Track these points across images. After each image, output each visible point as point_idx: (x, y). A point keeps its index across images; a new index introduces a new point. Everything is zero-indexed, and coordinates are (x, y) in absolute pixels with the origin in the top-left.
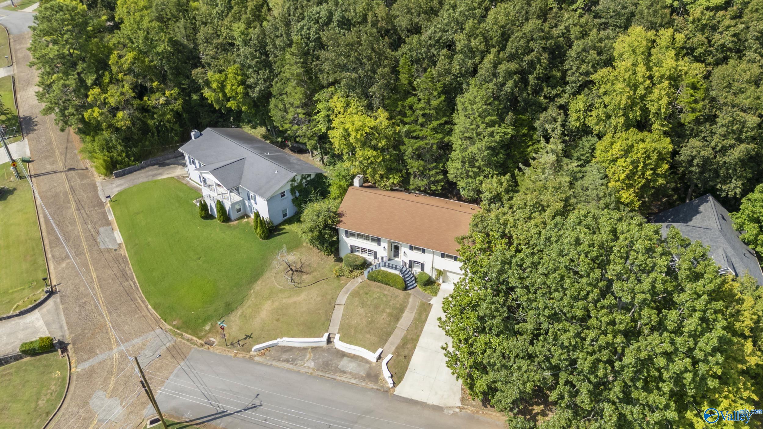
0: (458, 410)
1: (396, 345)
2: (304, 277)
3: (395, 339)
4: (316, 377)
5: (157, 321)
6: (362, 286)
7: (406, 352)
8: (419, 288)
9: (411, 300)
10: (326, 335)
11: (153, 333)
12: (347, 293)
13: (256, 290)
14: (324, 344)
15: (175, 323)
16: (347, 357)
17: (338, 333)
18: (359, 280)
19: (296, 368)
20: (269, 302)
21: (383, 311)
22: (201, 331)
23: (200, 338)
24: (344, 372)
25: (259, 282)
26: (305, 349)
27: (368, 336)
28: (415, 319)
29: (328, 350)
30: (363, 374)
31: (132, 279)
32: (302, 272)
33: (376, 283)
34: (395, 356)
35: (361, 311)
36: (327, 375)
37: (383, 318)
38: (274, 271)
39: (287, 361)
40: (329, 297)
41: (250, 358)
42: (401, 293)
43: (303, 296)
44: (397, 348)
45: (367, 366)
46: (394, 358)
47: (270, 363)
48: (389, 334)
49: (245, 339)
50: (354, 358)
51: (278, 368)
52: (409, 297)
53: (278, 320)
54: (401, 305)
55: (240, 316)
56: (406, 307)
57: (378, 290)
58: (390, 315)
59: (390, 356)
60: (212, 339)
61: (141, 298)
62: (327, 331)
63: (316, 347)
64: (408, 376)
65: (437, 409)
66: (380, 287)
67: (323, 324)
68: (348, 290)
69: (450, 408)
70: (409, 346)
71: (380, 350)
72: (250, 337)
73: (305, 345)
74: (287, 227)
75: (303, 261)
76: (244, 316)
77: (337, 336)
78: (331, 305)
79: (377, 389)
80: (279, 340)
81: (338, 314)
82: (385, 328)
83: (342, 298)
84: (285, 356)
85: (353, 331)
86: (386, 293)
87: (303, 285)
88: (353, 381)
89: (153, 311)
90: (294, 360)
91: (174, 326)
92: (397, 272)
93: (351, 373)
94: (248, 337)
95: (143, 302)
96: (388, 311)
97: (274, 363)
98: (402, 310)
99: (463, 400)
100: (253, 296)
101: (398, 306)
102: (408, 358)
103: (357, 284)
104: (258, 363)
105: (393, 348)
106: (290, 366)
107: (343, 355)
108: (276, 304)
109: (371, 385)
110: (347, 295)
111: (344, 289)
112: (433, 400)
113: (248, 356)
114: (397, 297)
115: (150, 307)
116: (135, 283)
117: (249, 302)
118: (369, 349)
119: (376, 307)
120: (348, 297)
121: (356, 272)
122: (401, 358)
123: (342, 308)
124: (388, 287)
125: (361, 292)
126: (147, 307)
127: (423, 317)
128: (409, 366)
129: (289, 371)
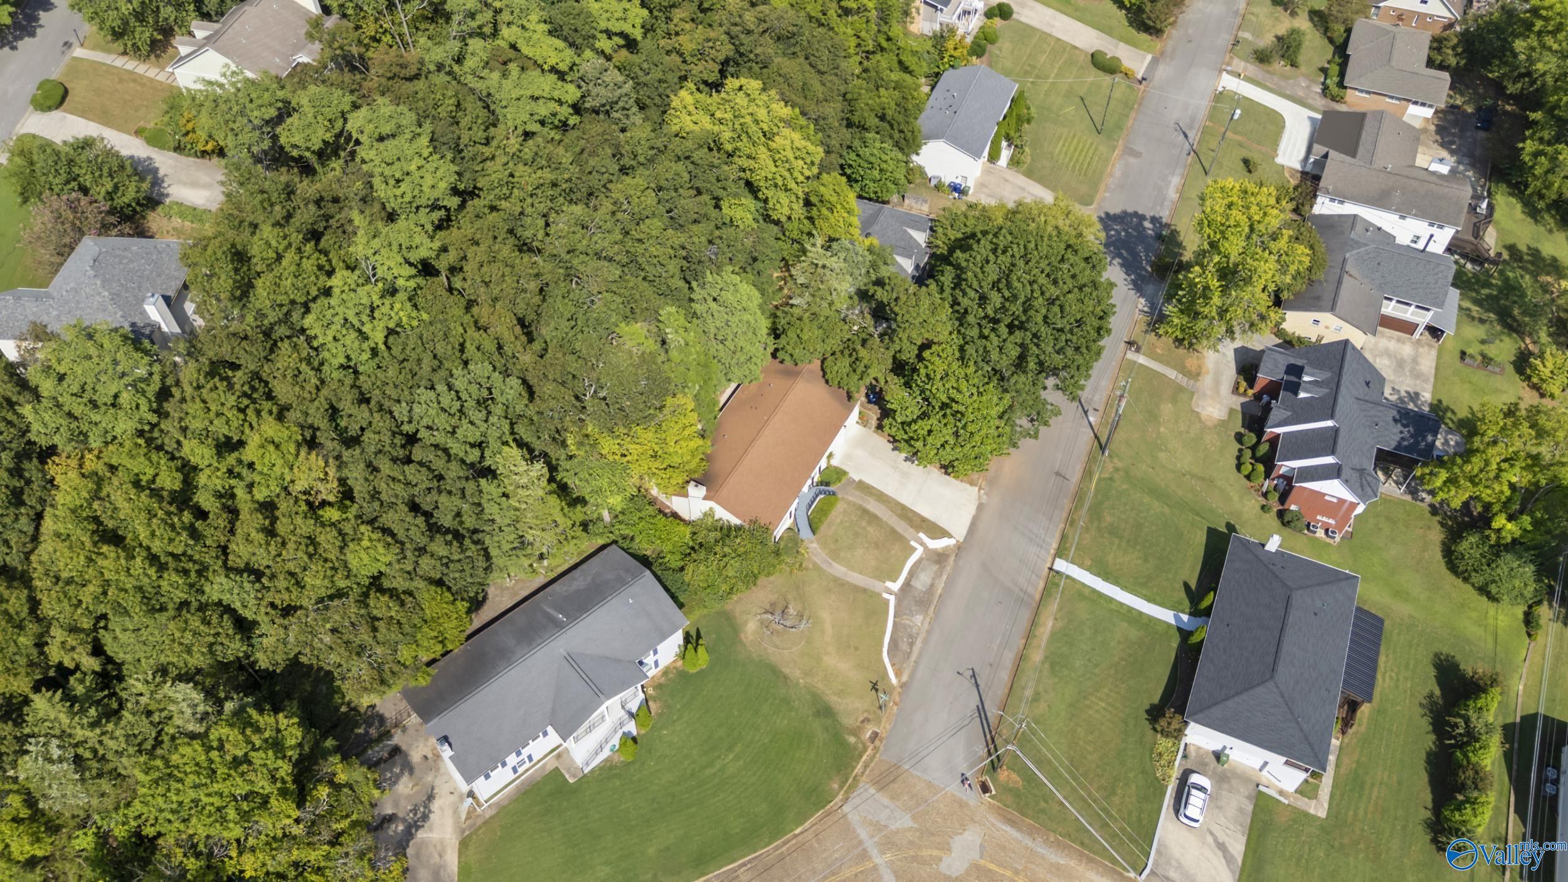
0: (982, 491)
1: (909, 527)
2: (792, 611)
3: (901, 526)
4: (937, 613)
6: (823, 544)
7: (917, 519)
8: (837, 486)
9: (851, 498)
10: (887, 596)
11: (850, 816)
12: (829, 564)
13: (800, 676)
16: (911, 581)
17: (886, 583)
18: (813, 546)
19: (923, 635)
20: (826, 658)
21: (864, 529)
22: (855, 749)
23: (865, 749)
24: (932, 585)
25: (787, 670)
26: (895, 625)
27: (894, 552)
28: (879, 502)
29: (902, 596)
30: (935, 567)
31: (734, 870)
32: (782, 613)
33: (821, 526)
34: (920, 530)
35: (859, 552)
36: (935, 603)
37: (873, 532)
38: (771, 650)
39: (911, 645)
40: (831, 585)
41: (903, 686)
42: (840, 503)
43: (826, 616)
44: (912, 527)
45: (924, 562)
46: (923, 531)
47: (913, 662)
48: (893, 531)
49: (876, 690)
50: (911, 574)
51: (919, 655)
52: (847, 499)
53: (856, 649)
54: (856, 509)
55: (839, 698)
56: (859, 505)
57: (833, 527)
58: (869, 523)
59: (922, 535)
60: (868, 734)
61: (777, 848)
62: (884, 595)
63: (896, 611)
64: (943, 524)
65: (980, 508)
66: (829, 524)
68: (826, 562)
69: (980, 497)
71: (913, 543)
72: (875, 684)
77: (889, 584)
78: (840, 584)
79: (956, 555)
81: (856, 578)
82: (885, 532)
83: (838, 570)
84: (904, 647)
85: (886, 566)
86: (837, 521)
87: (806, 614)
88: (945, 577)
89: (807, 824)
90: (910, 636)
91: (841, 788)
93: (934, 579)
94: (875, 687)
96: (864, 524)
97: (913, 658)
98: (865, 511)
99: (972, 484)
100: (809, 680)
101: (858, 513)
102: (924, 520)
103: (819, 550)
105: (912, 530)
106: (919, 641)
107: (907, 584)
108: (831, 649)
109: (952, 558)
110: (834, 564)
111: (822, 565)
112: (971, 510)
113: (901, 689)
114: (844, 511)
115: (797, 831)
118: (909, 554)
119: (856, 534)
120: (837, 563)
122: (924, 525)
123: (850, 573)
124: (831, 517)
125: (832, 547)
126: (796, 836)
127: (874, 492)
129: (925, 641)
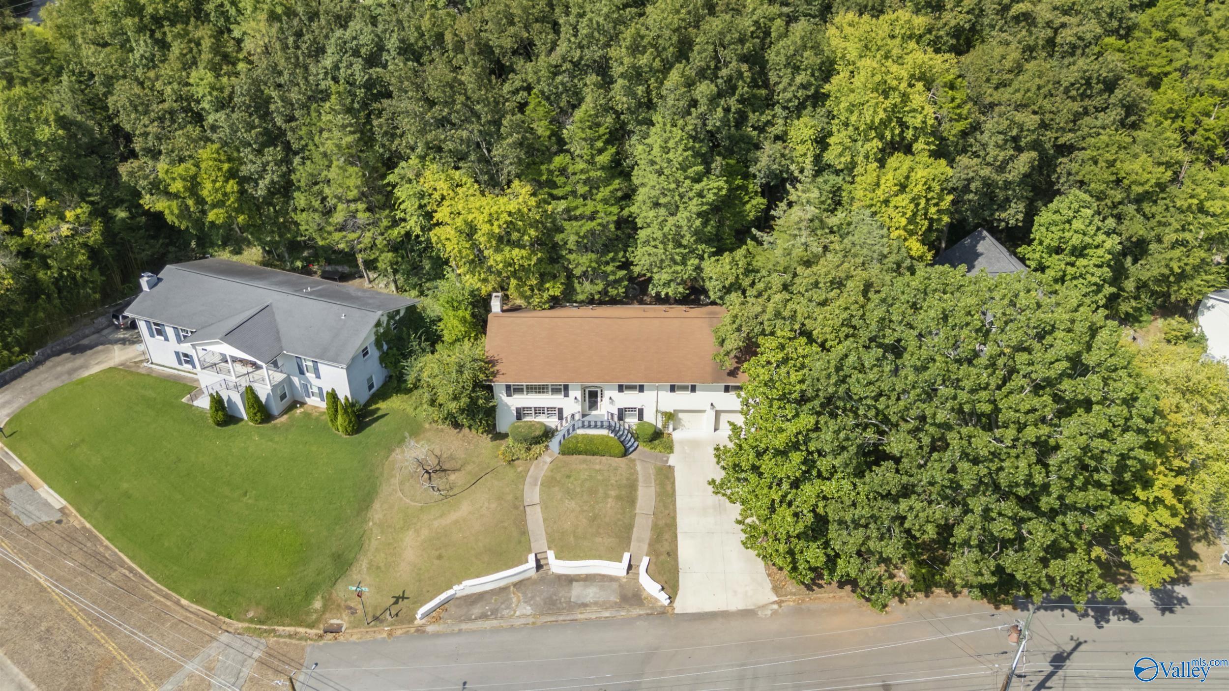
0: (775, 607)
1: (647, 541)
2: (453, 477)
3: (642, 531)
4: (544, 626)
5: (214, 623)
6: (555, 467)
7: (666, 547)
8: (643, 449)
9: (639, 467)
10: (532, 558)
11: (215, 644)
12: (536, 485)
13: (376, 520)
14: (533, 573)
15: (251, 614)
16: (577, 581)
17: (549, 548)
18: (547, 458)
19: (504, 624)
20: (411, 533)
21: (607, 496)
22: (308, 613)
23: (311, 626)
24: (585, 605)
25: (377, 505)
26: (503, 590)
27: (598, 540)
28: (658, 495)
29: (542, 580)
30: (614, 598)
31: (123, 564)
32: (445, 471)
33: (575, 457)
34: (653, 558)
35: (572, 505)
36: (561, 618)
37: (610, 507)
38: (396, 481)
39: (484, 616)
40: (510, 497)
41: (417, 631)
42: (621, 462)
43: (464, 509)
44: (650, 545)
45: (615, 585)
46: (654, 560)
47: (456, 629)
48: (629, 527)
49: (396, 603)
50: (588, 579)
51: (473, 632)
52: (635, 465)
53: (440, 557)
54: (628, 479)
55: (368, 569)
56: (636, 480)
57: (585, 466)
58: (619, 498)
59: (645, 560)
60: (335, 621)
61: (158, 591)
62: (530, 551)
63: (521, 582)
64: (685, 581)
65: (747, 614)
66: (585, 461)
67: (520, 542)
68: (536, 480)
69: (764, 607)
70: (667, 536)
71: (626, 556)
72: (403, 598)
73: (502, 584)
74: (383, 406)
75: (437, 452)
76: (374, 568)
77: (551, 554)
78: (518, 508)
79: (648, 614)
80: (456, 587)
81: (535, 519)
82: (619, 520)
83: (533, 494)
84: (476, 611)
85: (572, 539)
86: (597, 467)
87: (456, 491)
88: (607, 614)
89: (194, 607)
90: (495, 611)
91: (251, 621)
92: (604, 432)
93: (596, 603)
94: (397, 600)
95: (167, 597)
96: (613, 493)
97: (464, 626)
98: (632, 486)
99: (776, 589)
100: (375, 531)
101: (625, 482)
102: (672, 554)
103: (546, 467)
104: (437, 635)
105: (645, 547)
106: (495, 623)
107: (569, 580)
108: (425, 533)
109: (636, 611)
110: (538, 488)
111: (528, 480)
112: (735, 604)
113: (413, 630)
114: (616, 469)
115: (184, 602)
116: (131, 570)
117: (374, 543)
118: (610, 559)
119: (592, 492)
120: (541, 490)
121: (537, 449)
122: (663, 557)
123: (538, 509)
124: (597, 459)
125: (558, 476)
126: (178, 603)
127: (669, 488)
128: (680, 566)
129: (495, 630)
